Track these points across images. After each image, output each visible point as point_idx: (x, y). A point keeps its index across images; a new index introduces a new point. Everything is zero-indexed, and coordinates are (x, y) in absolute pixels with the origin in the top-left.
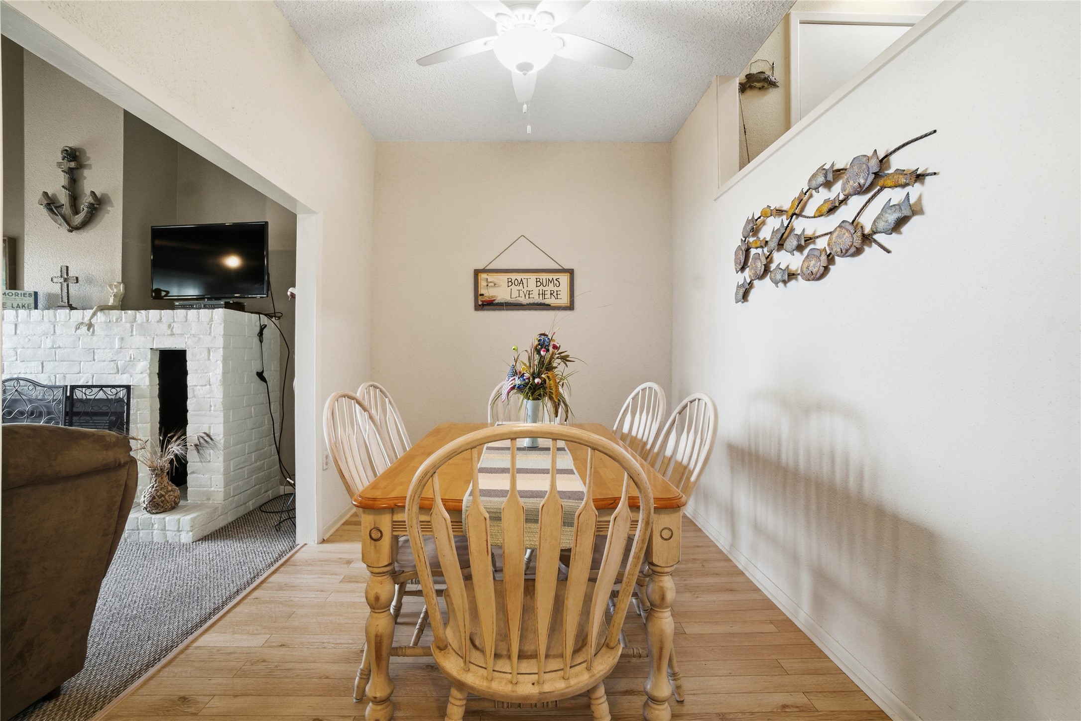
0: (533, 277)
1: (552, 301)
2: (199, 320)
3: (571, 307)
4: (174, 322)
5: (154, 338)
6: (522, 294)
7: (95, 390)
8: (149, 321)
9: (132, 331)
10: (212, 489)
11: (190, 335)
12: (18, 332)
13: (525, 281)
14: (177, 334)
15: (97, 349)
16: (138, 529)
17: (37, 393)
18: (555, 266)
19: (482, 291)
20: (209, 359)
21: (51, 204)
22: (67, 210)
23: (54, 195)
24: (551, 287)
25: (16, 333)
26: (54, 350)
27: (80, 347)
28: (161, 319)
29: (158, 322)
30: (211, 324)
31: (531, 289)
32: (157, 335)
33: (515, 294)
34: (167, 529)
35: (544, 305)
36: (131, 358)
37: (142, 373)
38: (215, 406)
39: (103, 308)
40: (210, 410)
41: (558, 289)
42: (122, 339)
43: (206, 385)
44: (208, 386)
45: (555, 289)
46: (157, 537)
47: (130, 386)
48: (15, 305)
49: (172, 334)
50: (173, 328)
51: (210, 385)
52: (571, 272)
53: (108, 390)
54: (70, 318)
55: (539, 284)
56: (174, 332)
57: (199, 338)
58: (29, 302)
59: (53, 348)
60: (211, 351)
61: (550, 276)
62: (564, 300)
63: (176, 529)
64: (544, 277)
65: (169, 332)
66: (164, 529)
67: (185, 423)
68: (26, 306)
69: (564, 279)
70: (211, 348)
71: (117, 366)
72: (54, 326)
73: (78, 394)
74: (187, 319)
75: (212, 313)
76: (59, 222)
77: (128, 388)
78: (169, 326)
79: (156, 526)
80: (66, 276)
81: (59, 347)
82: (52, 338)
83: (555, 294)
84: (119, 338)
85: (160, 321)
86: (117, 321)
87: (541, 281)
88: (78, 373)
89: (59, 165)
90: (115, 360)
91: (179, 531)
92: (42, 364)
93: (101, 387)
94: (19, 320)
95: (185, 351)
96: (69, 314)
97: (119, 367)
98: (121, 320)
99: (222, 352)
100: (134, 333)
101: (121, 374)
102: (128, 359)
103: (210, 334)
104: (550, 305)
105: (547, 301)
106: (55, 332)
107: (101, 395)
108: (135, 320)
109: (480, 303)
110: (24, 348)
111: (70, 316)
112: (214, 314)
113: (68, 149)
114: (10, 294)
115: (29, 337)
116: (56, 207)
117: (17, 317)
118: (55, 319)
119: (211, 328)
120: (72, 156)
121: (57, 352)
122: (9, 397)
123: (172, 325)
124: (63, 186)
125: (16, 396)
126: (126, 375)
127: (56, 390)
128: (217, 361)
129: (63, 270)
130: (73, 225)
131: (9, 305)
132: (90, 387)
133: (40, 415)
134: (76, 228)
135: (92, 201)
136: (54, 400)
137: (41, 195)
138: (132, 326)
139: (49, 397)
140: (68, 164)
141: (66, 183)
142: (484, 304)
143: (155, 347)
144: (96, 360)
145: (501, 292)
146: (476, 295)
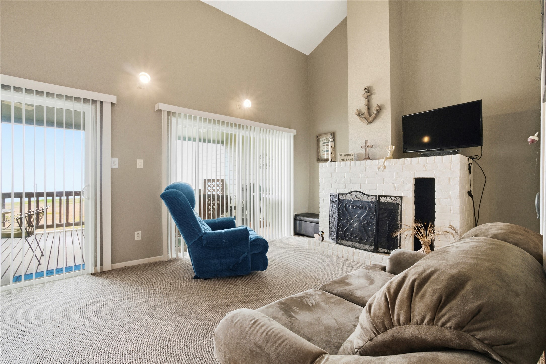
2: (443, 162)
4: (427, 163)
5: (415, 172)
7: (388, 198)
8: (412, 163)
9: (403, 169)
11: (437, 170)
12: (351, 171)
14: (428, 170)
15: (385, 178)
17: (365, 199)
20: (449, 183)
21: (360, 114)
22: (367, 115)
23: (360, 110)
27: (377, 177)
28: (419, 162)
29: (417, 164)
30: (451, 164)
32: (416, 171)
36: (402, 182)
37: (408, 190)
38: (454, 211)
39: (387, 159)
40: (450, 213)
42: (397, 173)
43: (447, 198)
47: (402, 196)
48: (347, 160)
49: (426, 170)
50: (426, 167)
51: (450, 198)
53: (392, 198)
57: (443, 172)
58: (352, 158)
59: (365, 178)
60: (451, 179)
65: (424, 169)
67: (434, 218)
71: (395, 187)
72: (366, 168)
73: (382, 200)
74: (434, 162)
75: (452, 158)
76: (363, 121)
77: (401, 197)
80: (368, 146)
81: (368, 177)
82: (364, 173)
85: (418, 163)
86: (394, 164)
88: (376, 190)
89: (363, 95)
90: (394, 184)
92: (360, 185)
93: (390, 197)
94: (351, 166)
95: (434, 179)
96: (372, 162)
97: (396, 187)
98: (397, 164)
99: (459, 179)
100: (404, 170)
101: (397, 190)
102: (400, 183)
103: (450, 169)
106: (366, 170)
107: (390, 201)
110: (353, 178)
111: (372, 163)
112: (453, 158)
113: (366, 87)
114: (346, 155)
115: (355, 173)
116: (362, 115)
117: (350, 164)
118: (366, 165)
119: (451, 166)
120: (368, 90)
121: (367, 180)
122: (353, 199)
123: (425, 165)
124: (365, 105)
125: (356, 199)
126: (399, 191)
127: (372, 197)
128: (455, 185)
129: (367, 142)
130: (369, 121)
131: (345, 160)
132: (385, 196)
133: (366, 208)
134: (371, 122)
135: (378, 108)
136: (372, 202)
137: (355, 111)
138: (403, 167)
139: (370, 200)
140: (367, 94)
141: (367, 103)
143: (416, 177)
144: (384, 183)
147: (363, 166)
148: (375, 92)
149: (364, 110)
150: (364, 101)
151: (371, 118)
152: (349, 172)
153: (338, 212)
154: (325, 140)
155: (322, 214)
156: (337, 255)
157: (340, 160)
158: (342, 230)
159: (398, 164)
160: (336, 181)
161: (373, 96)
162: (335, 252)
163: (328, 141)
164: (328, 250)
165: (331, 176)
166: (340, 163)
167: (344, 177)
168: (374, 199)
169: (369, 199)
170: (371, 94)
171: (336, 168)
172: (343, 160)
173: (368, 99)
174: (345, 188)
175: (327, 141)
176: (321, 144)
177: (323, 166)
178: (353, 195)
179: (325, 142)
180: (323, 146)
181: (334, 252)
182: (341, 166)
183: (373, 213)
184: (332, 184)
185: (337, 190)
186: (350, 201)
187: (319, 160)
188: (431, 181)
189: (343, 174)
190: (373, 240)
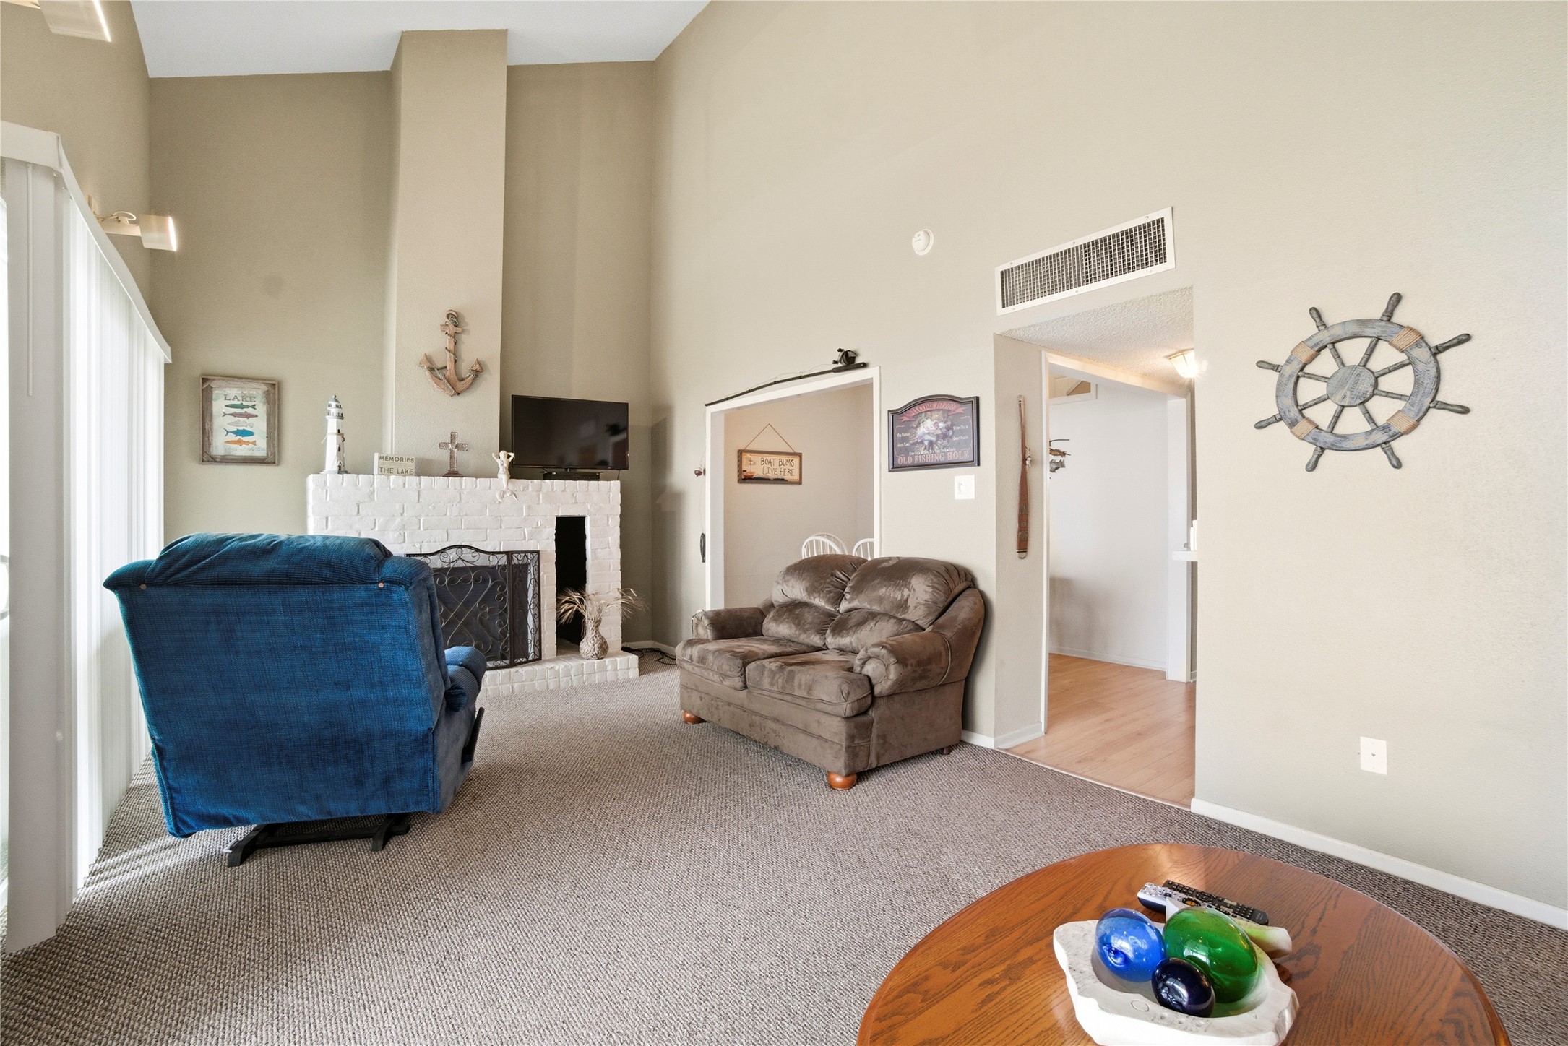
0: (776, 459)
1: (787, 477)
3: (800, 483)
4: (578, 492)
5: (560, 506)
6: (770, 472)
7: (523, 555)
8: (554, 490)
9: (539, 500)
10: (612, 639)
11: (591, 503)
12: (420, 500)
13: (772, 461)
14: (581, 503)
15: (505, 517)
16: (595, 672)
17: (482, 561)
18: (789, 450)
19: (744, 468)
20: (608, 525)
21: (433, 366)
22: (450, 373)
23: (434, 357)
24: (788, 466)
25: (419, 500)
26: (460, 518)
27: (488, 514)
28: (566, 489)
29: (564, 491)
30: (610, 494)
31: (775, 468)
32: (562, 504)
33: (766, 471)
34: (618, 668)
35: (783, 480)
36: (537, 523)
37: (548, 538)
38: (614, 566)
40: (609, 569)
41: (792, 468)
42: (529, 507)
43: (605, 548)
44: (608, 549)
45: (791, 468)
46: (610, 677)
47: (540, 551)
48: (400, 471)
49: (576, 503)
50: (576, 497)
52: (800, 455)
53: (528, 555)
54: (476, 486)
55: (781, 463)
56: (577, 500)
57: (601, 507)
58: (411, 468)
59: (459, 515)
60: (610, 518)
61: (788, 458)
62: (796, 477)
63: (626, 667)
64: (784, 458)
65: (574, 501)
66: (615, 670)
68: (409, 471)
69: (796, 460)
70: (610, 515)
71: (524, 533)
72: (460, 495)
74: (589, 490)
76: (443, 386)
77: (538, 552)
78: (573, 495)
79: (609, 668)
80: (456, 444)
81: (466, 515)
82: (458, 505)
83: (790, 472)
86: (524, 490)
87: (782, 461)
89: (445, 327)
90: (522, 527)
91: (628, 669)
92: (447, 532)
94: (422, 487)
95: (585, 517)
97: (527, 534)
98: (528, 489)
100: (541, 501)
101: (529, 540)
102: (535, 526)
103: (609, 503)
104: (787, 480)
105: (785, 478)
106: (460, 500)
107: (526, 560)
108: (540, 490)
109: (743, 478)
110: (428, 516)
111: (476, 484)
112: (612, 485)
113: (454, 313)
114: (397, 459)
115: (432, 505)
116: (439, 370)
117: (420, 483)
118: (461, 487)
119: (609, 497)
120: (455, 319)
121: (463, 520)
122: (452, 565)
124: (447, 348)
125: (460, 564)
126: (532, 541)
127: (499, 556)
128: (615, 527)
129: (453, 437)
130: (459, 390)
131: (395, 470)
132: (519, 553)
133: (485, 580)
134: (458, 394)
135: (477, 367)
136: (499, 566)
137: (422, 357)
138: (539, 496)
139: (494, 563)
140: (451, 329)
141: (451, 347)
142: (746, 479)
143: (561, 514)
144: (503, 527)
145: (757, 469)
146: (740, 471)
147: (455, 489)
148: (470, 330)
149: (445, 359)
150: (447, 342)
151: (460, 386)
152: (417, 501)
157: (383, 470)
159: (530, 489)
160: (375, 523)
161: (465, 338)
165: (358, 513)
166: (388, 479)
167: (402, 514)
168: (503, 560)
169: (493, 561)
170: (462, 332)
171: (374, 491)
172: (389, 471)
173: (455, 339)
174: (405, 540)
177: (325, 482)
178: (452, 554)
180: (225, 415)
182: (392, 487)
183: (503, 588)
186: (443, 570)
187: (208, 458)
188: (581, 521)
189: (397, 507)
190: (506, 642)
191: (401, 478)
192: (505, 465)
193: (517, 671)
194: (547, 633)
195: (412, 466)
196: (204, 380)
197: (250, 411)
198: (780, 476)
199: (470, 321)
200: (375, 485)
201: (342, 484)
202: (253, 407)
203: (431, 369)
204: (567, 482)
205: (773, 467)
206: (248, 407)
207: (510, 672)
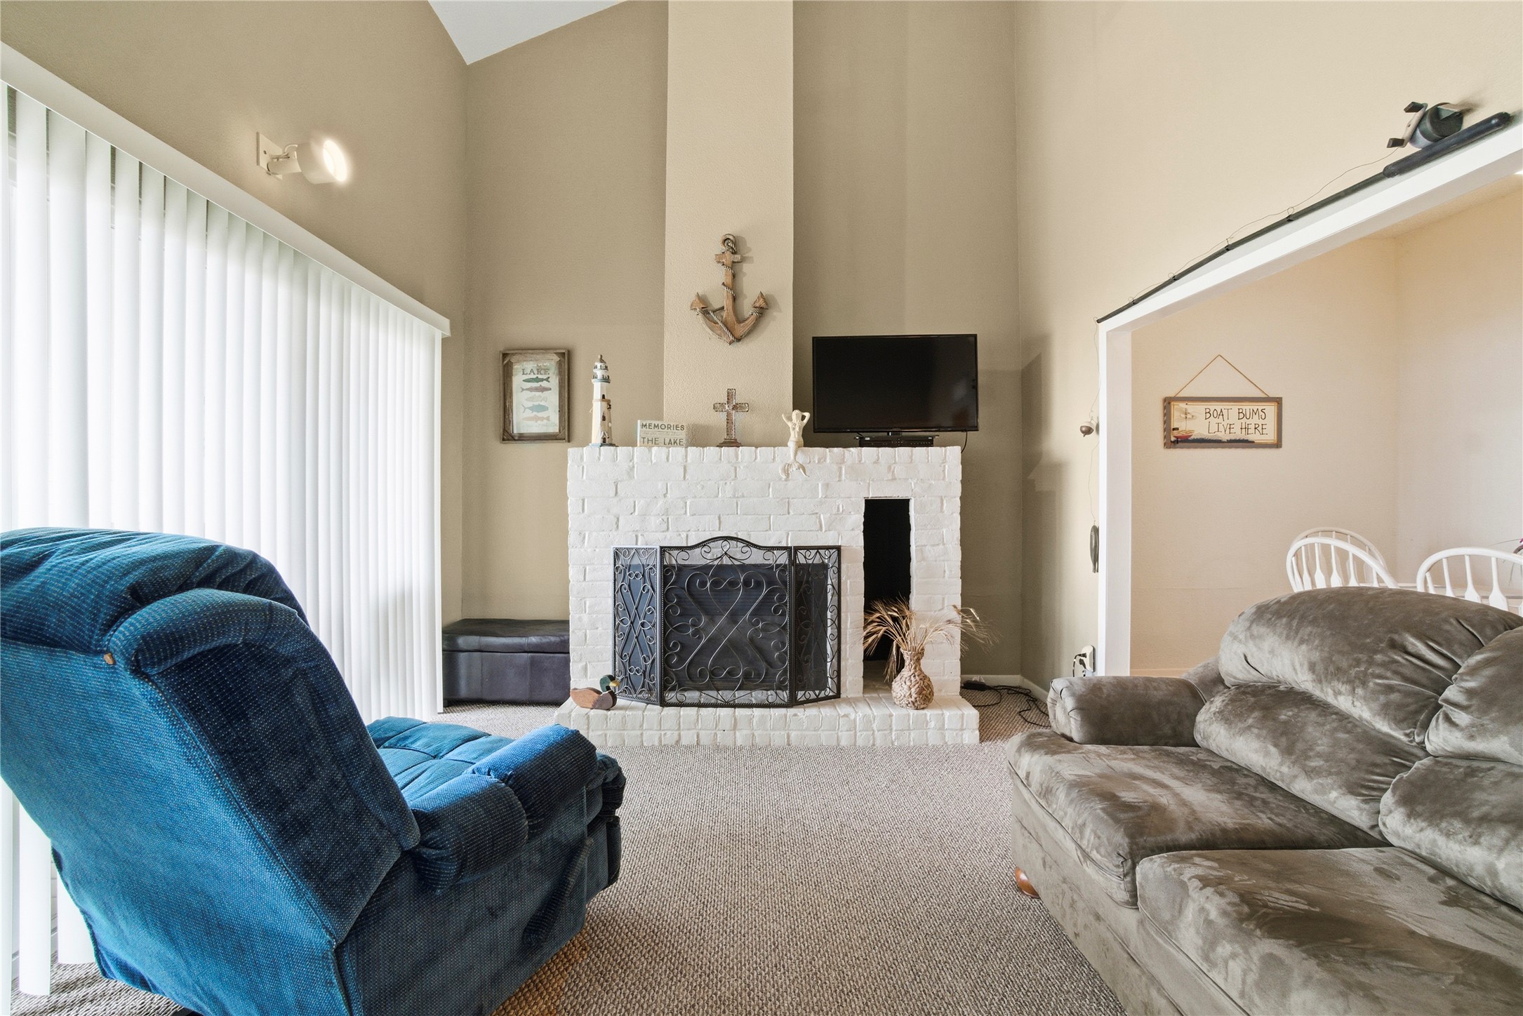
0: (1235, 407)
1: (1255, 437)
2: (928, 461)
3: (1278, 445)
4: (894, 462)
5: (869, 484)
6: (1221, 429)
7: (813, 552)
8: (863, 461)
9: (840, 475)
10: (946, 677)
11: (918, 480)
12: (687, 477)
13: (1225, 412)
14: (899, 479)
15: (793, 498)
16: (909, 729)
18: (1256, 394)
19: (1174, 424)
20: (942, 511)
21: (706, 310)
22: (728, 315)
23: (708, 296)
24: (1255, 420)
26: (735, 500)
27: (771, 496)
28: (878, 458)
29: (875, 463)
30: (944, 466)
31: (1230, 423)
32: (873, 480)
33: (1214, 428)
34: (946, 727)
35: (1247, 441)
36: (838, 508)
37: (853, 530)
38: (950, 571)
40: (944, 577)
41: (1263, 422)
42: (827, 486)
43: (938, 545)
44: (941, 546)
45: (1260, 422)
46: (933, 739)
47: (840, 546)
48: (667, 441)
49: (894, 479)
50: (893, 472)
51: (944, 544)
52: (1278, 401)
53: (823, 552)
54: (757, 458)
55: (1241, 415)
56: (896, 476)
57: (931, 484)
58: (679, 437)
59: (734, 497)
60: (945, 501)
61: (1255, 406)
62: (1270, 436)
63: (959, 727)
64: (1247, 407)
65: (889, 476)
66: (942, 728)
68: (678, 442)
69: (1271, 409)
70: (945, 497)
71: (820, 522)
72: (736, 469)
73: (801, 558)
74: (912, 460)
75: (946, 451)
76: (719, 332)
77: (838, 549)
78: (889, 468)
79: (932, 724)
80: (734, 404)
81: (743, 496)
82: (732, 483)
83: (1260, 428)
84: (823, 485)
85: (877, 461)
86: (819, 462)
87: (1244, 412)
88: (767, 531)
89: (720, 257)
90: (817, 513)
91: (962, 729)
92: (719, 518)
93: (816, 548)
94: (690, 461)
95: (909, 500)
96: (755, 451)
97: (823, 523)
98: (825, 460)
99: (959, 501)
100: (844, 477)
101: (825, 531)
102: (835, 511)
103: (944, 479)
104: (1253, 442)
105: (1250, 438)
106: (736, 476)
107: (816, 559)
108: (843, 461)
109: (1173, 439)
110: (695, 497)
112: (948, 453)
113: (731, 238)
114: (663, 427)
115: (702, 483)
116: (714, 312)
117: (686, 456)
118: (737, 459)
119: (944, 471)
120: (733, 245)
121: (739, 503)
122: (716, 563)
123: (893, 467)
124: (723, 284)
125: (726, 561)
126: (832, 532)
127: (778, 552)
128: (952, 513)
129: (730, 395)
130: (738, 334)
131: (660, 441)
132: (808, 548)
133: (759, 585)
134: (739, 340)
135: (761, 303)
136: (778, 566)
137: (693, 297)
138: (841, 468)
139: (772, 561)
140: (729, 258)
141: (729, 281)
142: (1178, 441)
143: (871, 496)
144: (792, 513)
145: (1196, 422)
146: (1168, 428)
147: (729, 462)
148: (752, 257)
149: (720, 298)
150: (720, 275)
151: (741, 329)
152: (682, 478)
153: (665, 605)
154: (536, 372)
155: (580, 619)
156: (678, 742)
157: (646, 440)
158: (681, 661)
159: (828, 461)
160: (635, 506)
161: (746, 267)
162: (669, 733)
163: (545, 377)
164: (642, 734)
165: (616, 493)
166: (650, 451)
167: (665, 496)
168: (783, 559)
169: (770, 558)
170: (743, 260)
171: (634, 467)
172: (654, 442)
173: (734, 271)
174: (668, 529)
175: (540, 376)
176: (518, 381)
177: (582, 458)
178: (716, 550)
179: (535, 377)
180: (523, 390)
181: (665, 734)
182: (654, 461)
183: (781, 598)
184: (618, 519)
185: (637, 536)
186: (706, 568)
187: (508, 436)
188: (901, 507)
189: (660, 486)
190: (785, 672)
191: (664, 450)
192: (797, 429)
193: (795, 715)
194: (850, 661)
195: (682, 435)
196: (505, 355)
197: (544, 384)
198: (1238, 434)
199: (753, 247)
200: (635, 460)
201: (599, 459)
202: (547, 380)
203: (705, 312)
204: (881, 449)
205: (1226, 422)
206: (542, 380)
207: (786, 716)
